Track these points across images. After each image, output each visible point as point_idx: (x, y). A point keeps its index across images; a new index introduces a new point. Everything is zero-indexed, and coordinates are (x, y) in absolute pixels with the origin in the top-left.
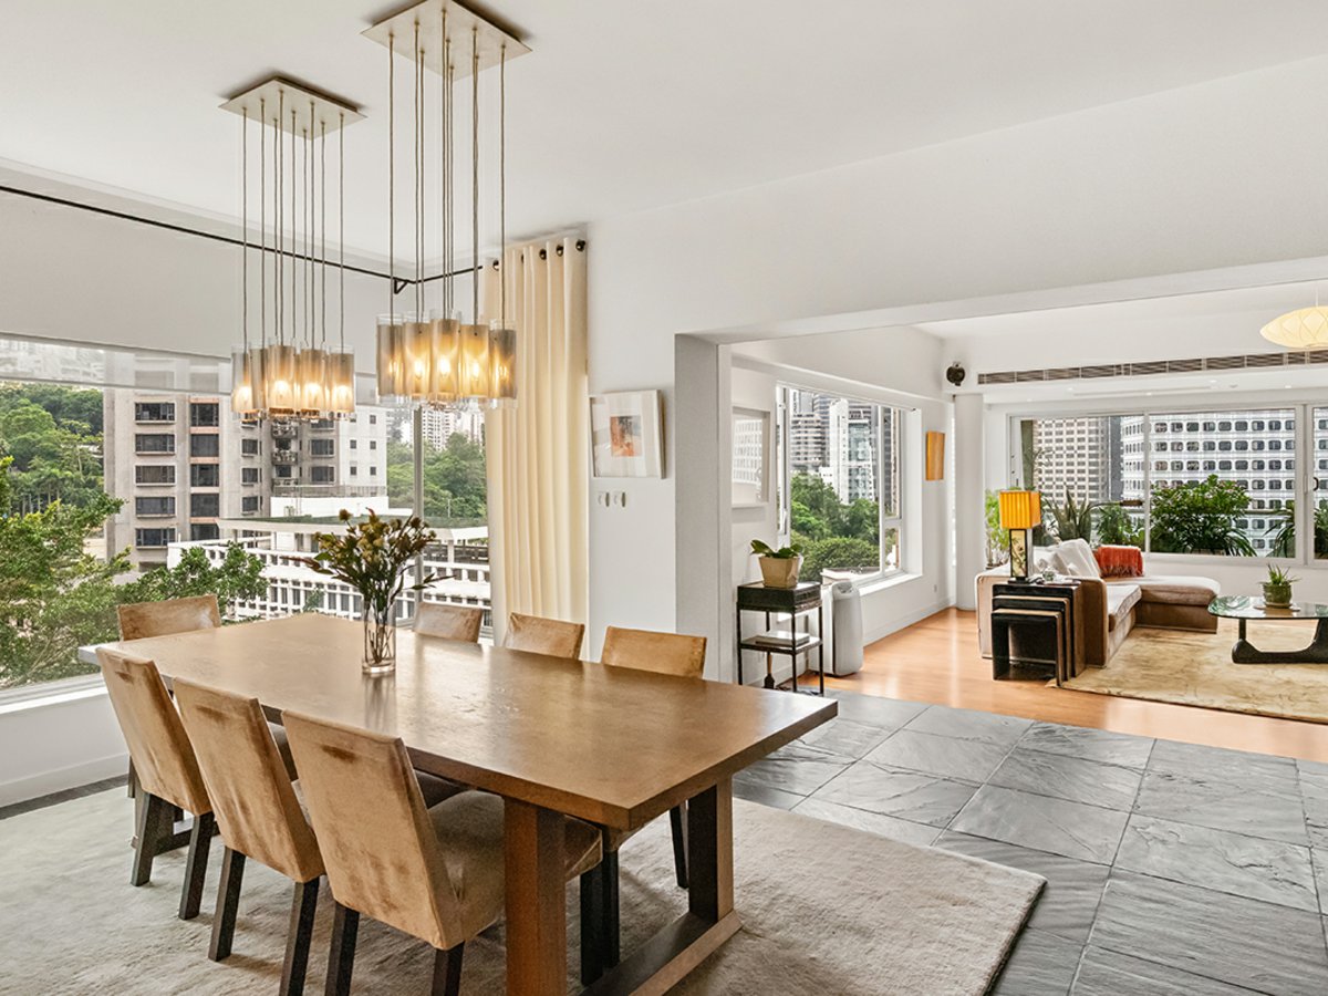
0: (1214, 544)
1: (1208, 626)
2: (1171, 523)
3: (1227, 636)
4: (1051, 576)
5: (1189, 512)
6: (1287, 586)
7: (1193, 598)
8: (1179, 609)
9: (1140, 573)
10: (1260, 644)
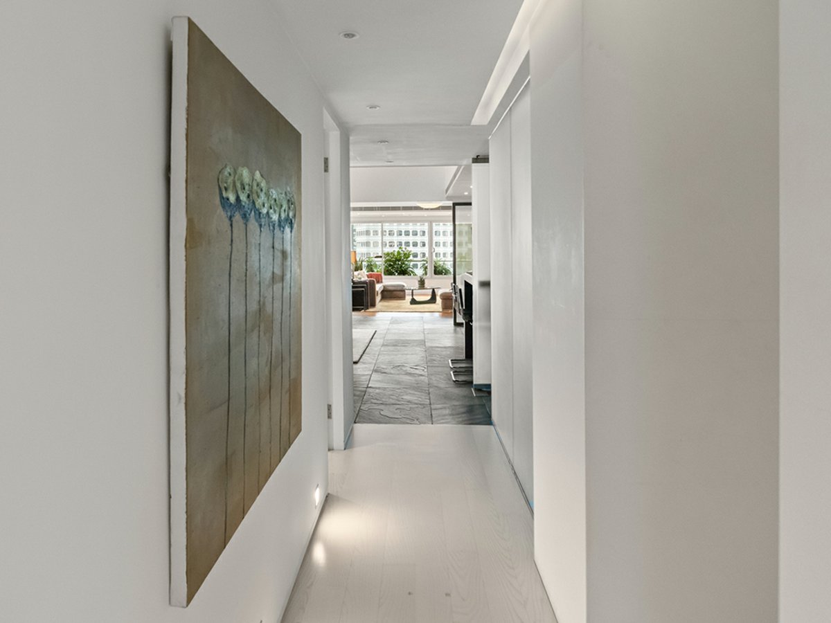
0: (403, 272)
1: (403, 298)
2: (390, 265)
3: (409, 298)
4: (360, 278)
5: (396, 261)
6: (424, 281)
7: (399, 288)
8: (395, 292)
9: (382, 282)
10: (418, 298)
